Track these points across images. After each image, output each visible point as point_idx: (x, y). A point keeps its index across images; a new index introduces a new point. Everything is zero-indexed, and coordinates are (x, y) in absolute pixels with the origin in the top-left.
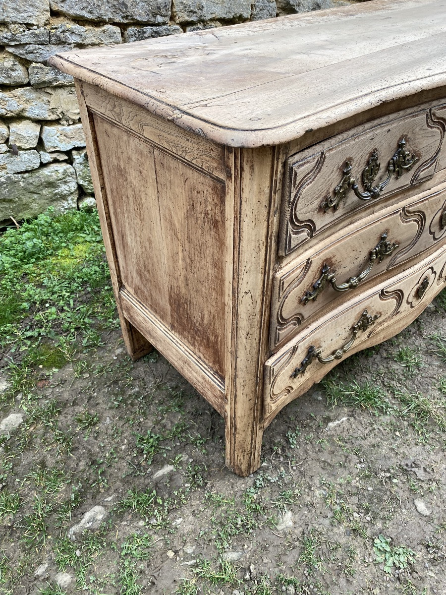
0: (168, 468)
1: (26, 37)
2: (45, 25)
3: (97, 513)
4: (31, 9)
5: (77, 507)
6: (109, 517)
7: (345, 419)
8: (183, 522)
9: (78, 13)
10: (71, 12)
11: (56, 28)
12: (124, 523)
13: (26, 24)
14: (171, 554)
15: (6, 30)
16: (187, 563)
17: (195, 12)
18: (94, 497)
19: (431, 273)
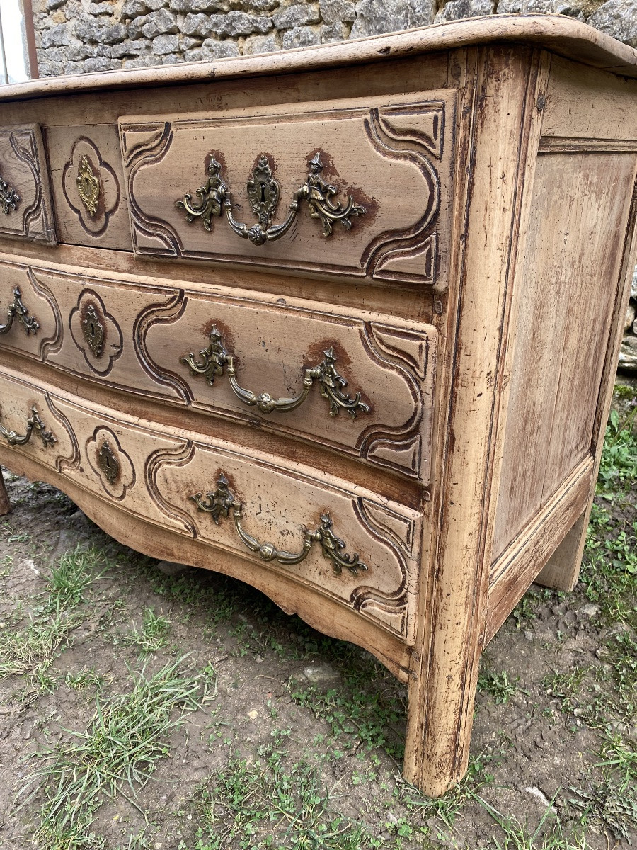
7: (37, 572)
19: (116, 447)
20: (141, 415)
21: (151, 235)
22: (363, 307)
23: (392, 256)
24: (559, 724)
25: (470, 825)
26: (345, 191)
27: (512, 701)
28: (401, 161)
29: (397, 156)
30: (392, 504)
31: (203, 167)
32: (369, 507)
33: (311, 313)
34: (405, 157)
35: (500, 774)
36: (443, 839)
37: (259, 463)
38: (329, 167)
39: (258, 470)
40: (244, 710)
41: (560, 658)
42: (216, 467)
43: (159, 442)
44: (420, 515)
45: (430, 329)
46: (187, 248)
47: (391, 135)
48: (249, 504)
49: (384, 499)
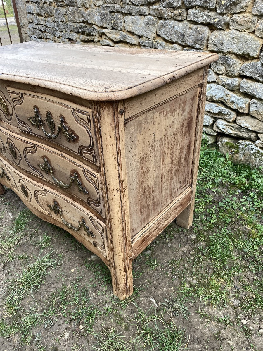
2: (154, 39)
4: (150, 32)
9: (164, 36)
10: (162, 35)
13: (148, 38)
19: (26, 187)
20: (31, 178)
21: (23, 126)
22: (83, 162)
23: (85, 153)
24: (169, 277)
25: (130, 309)
26: (70, 130)
27: (156, 269)
29: (81, 125)
30: (98, 220)
31: (33, 110)
32: (93, 219)
33: (70, 160)
34: (83, 126)
35: (144, 294)
36: (121, 313)
37: (64, 200)
38: (65, 121)
40: (70, 269)
41: (178, 254)
42: (53, 198)
43: (37, 188)
44: (105, 225)
45: (98, 175)
46: (34, 132)
47: (78, 118)
48: (64, 210)
49: (96, 218)
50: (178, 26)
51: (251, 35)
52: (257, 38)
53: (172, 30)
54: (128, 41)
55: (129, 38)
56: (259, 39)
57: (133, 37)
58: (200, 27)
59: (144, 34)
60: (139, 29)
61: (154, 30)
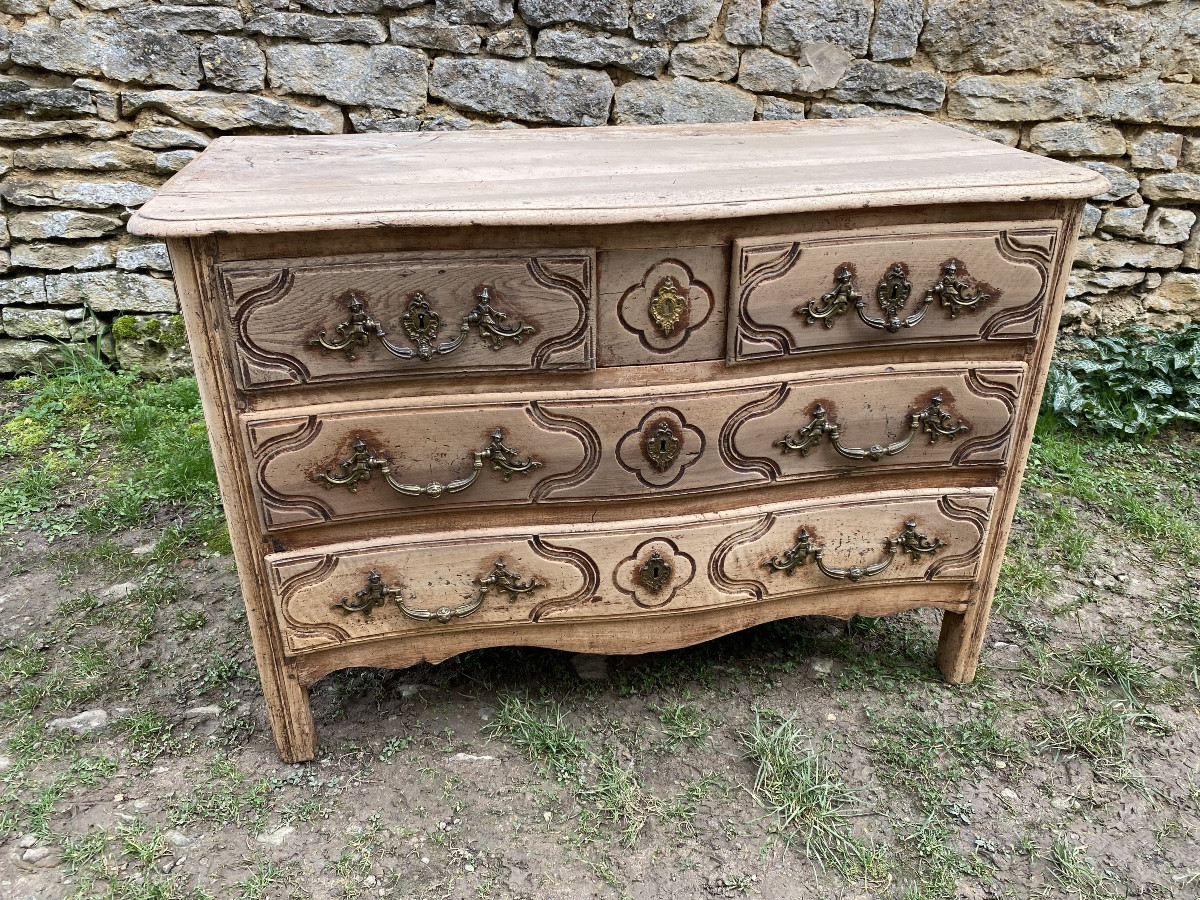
0: (215, 709)
1: (388, 125)
2: (418, 113)
3: (94, 717)
4: (402, 92)
5: (84, 701)
6: (104, 729)
7: (488, 758)
8: (166, 774)
9: (463, 102)
10: (454, 100)
11: (432, 119)
12: (111, 743)
13: (393, 110)
14: (119, 798)
15: (367, 115)
16: (123, 815)
17: (648, 116)
18: (109, 700)
19: (671, 552)
21: (759, 341)
22: (963, 359)
23: (1007, 324)
26: (973, 286)
28: (1023, 265)
29: (1020, 261)
30: (973, 490)
31: (831, 277)
32: (955, 500)
33: (921, 371)
34: (1025, 261)
38: (960, 269)
39: (844, 511)
42: (797, 525)
43: (734, 528)
44: (996, 489)
45: (1024, 364)
46: (799, 345)
47: (1016, 248)
48: (828, 543)
49: (965, 489)
50: (515, 74)
51: (728, 87)
52: (744, 93)
53: (494, 85)
54: (297, 124)
55: (302, 116)
56: (749, 95)
57: (318, 111)
58: (587, 75)
59: (377, 98)
60: (346, 87)
61: (420, 87)
